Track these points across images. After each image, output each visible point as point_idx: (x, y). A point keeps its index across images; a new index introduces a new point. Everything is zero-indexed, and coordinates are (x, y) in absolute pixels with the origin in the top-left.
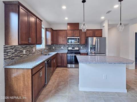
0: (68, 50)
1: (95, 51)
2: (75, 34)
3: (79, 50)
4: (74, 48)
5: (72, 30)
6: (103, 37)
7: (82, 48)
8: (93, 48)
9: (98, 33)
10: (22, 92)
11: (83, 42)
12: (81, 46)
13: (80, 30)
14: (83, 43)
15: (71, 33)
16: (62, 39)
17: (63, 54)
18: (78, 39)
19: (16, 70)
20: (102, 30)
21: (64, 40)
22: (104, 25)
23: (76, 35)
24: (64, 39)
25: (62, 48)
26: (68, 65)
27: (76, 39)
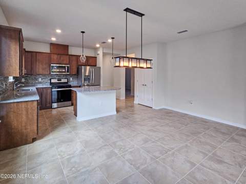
0: (51, 83)
1: (89, 82)
2: (63, 60)
3: (67, 83)
4: (61, 80)
5: (59, 54)
6: (97, 66)
7: (71, 79)
8: (87, 78)
9: (92, 61)
10: (24, 128)
11: (74, 71)
12: (71, 77)
13: (70, 55)
14: (74, 73)
15: (57, 59)
16: (41, 66)
17: (44, 89)
18: (68, 67)
19: (15, 104)
20: (96, 57)
21: (45, 68)
22: (99, 52)
23: (65, 62)
24: (45, 66)
25: (40, 80)
26: (53, 104)
27: (65, 67)
